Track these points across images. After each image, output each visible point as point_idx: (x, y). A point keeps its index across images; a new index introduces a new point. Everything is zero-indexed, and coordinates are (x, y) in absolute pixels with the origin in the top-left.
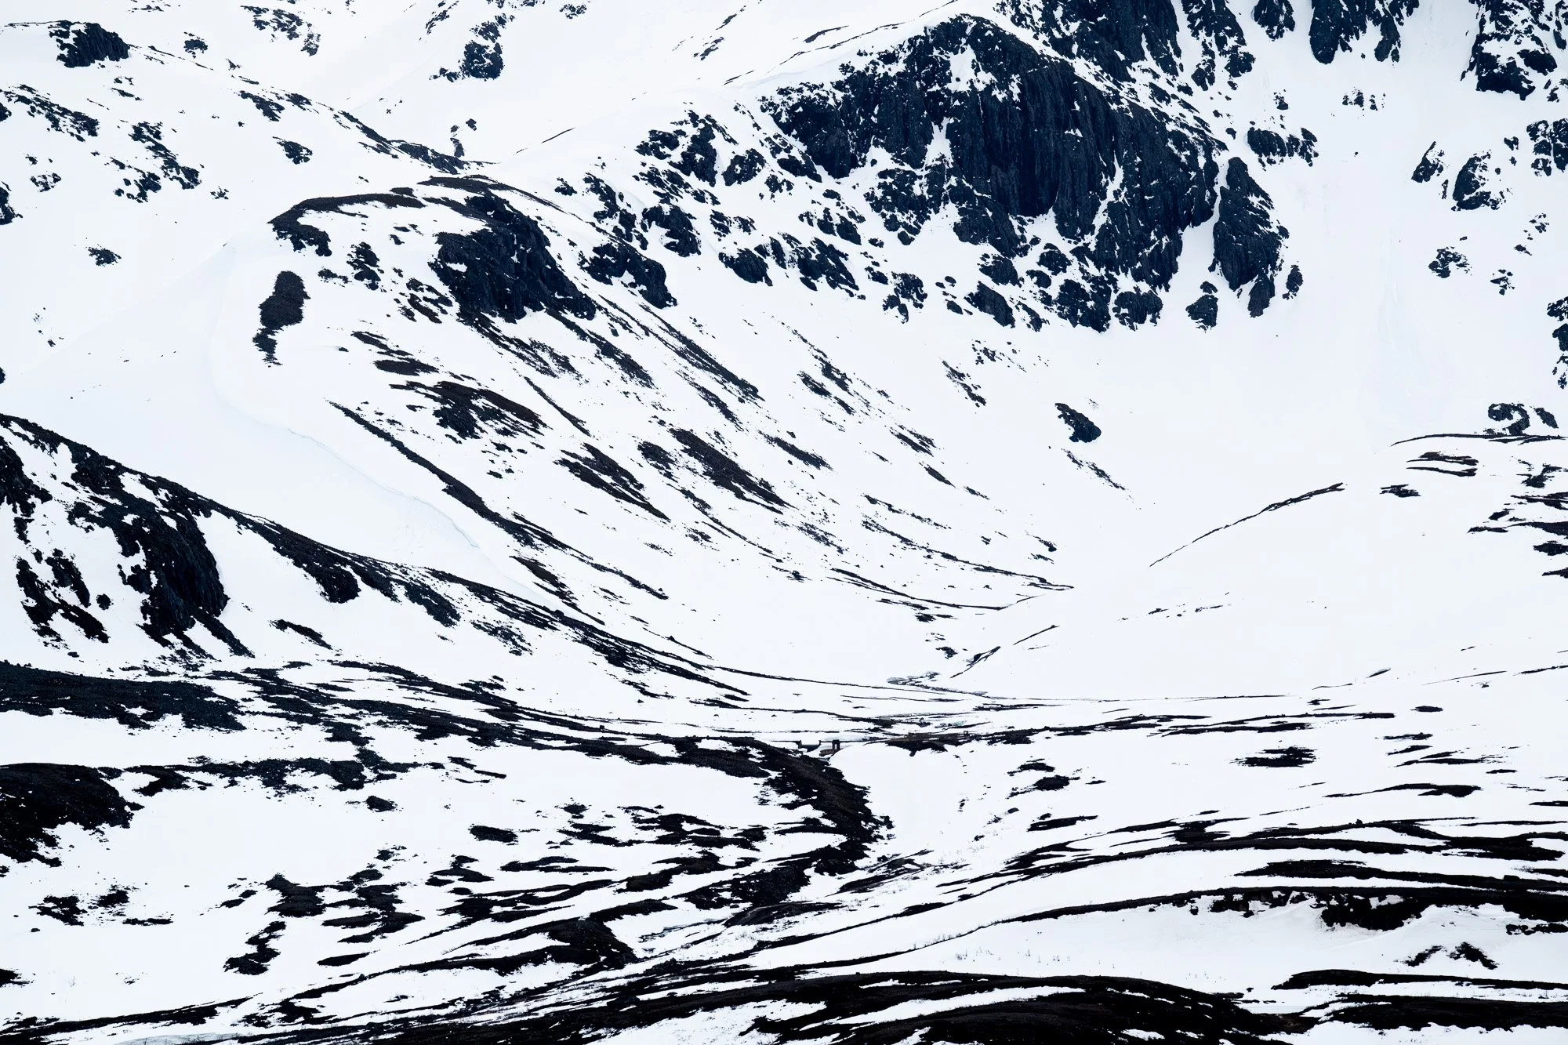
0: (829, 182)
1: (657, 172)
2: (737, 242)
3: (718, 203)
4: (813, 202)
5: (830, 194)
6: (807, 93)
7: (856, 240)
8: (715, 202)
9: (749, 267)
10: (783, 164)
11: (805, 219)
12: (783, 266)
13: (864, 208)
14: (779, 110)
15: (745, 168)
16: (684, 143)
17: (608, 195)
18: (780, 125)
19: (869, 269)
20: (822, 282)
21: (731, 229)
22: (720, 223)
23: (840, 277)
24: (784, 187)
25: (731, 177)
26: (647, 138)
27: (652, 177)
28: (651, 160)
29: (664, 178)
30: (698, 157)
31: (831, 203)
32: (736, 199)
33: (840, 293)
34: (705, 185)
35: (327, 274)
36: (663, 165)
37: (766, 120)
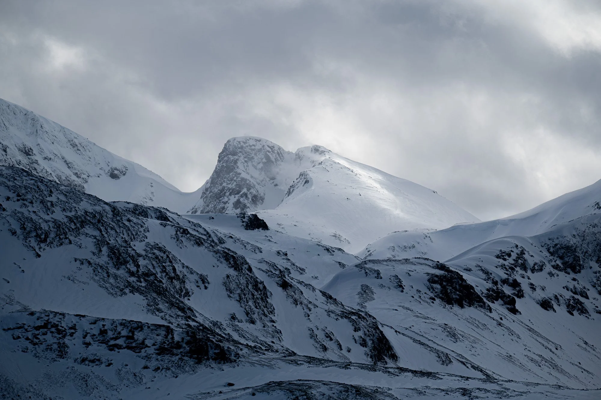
0: (573, 275)
1: (504, 265)
2: (540, 295)
3: (530, 279)
4: (568, 282)
5: (574, 279)
6: (561, 239)
7: (587, 298)
8: (529, 278)
9: (546, 305)
10: (553, 267)
11: (565, 288)
12: (559, 305)
13: (589, 286)
14: (549, 246)
15: (538, 268)
16: (514, 256)
17: (486, 272)
18: (550, 253)
19: (595, 309)
20: (575, 312)
21: (537, 289)
22: (533, 287)
23: (583, 311)
24: (555, 275)
25: (533, 271)
26: (498, 253)
27: (503, 266)
28: (501, 261)
29: (508, 268)
30: (520, 261)
31: (575, 283)
32: (537, 278)
33: (582, 317)
34: (524, 272)
35: (382, 286)
36: (506, 263)
37: (544, 250)
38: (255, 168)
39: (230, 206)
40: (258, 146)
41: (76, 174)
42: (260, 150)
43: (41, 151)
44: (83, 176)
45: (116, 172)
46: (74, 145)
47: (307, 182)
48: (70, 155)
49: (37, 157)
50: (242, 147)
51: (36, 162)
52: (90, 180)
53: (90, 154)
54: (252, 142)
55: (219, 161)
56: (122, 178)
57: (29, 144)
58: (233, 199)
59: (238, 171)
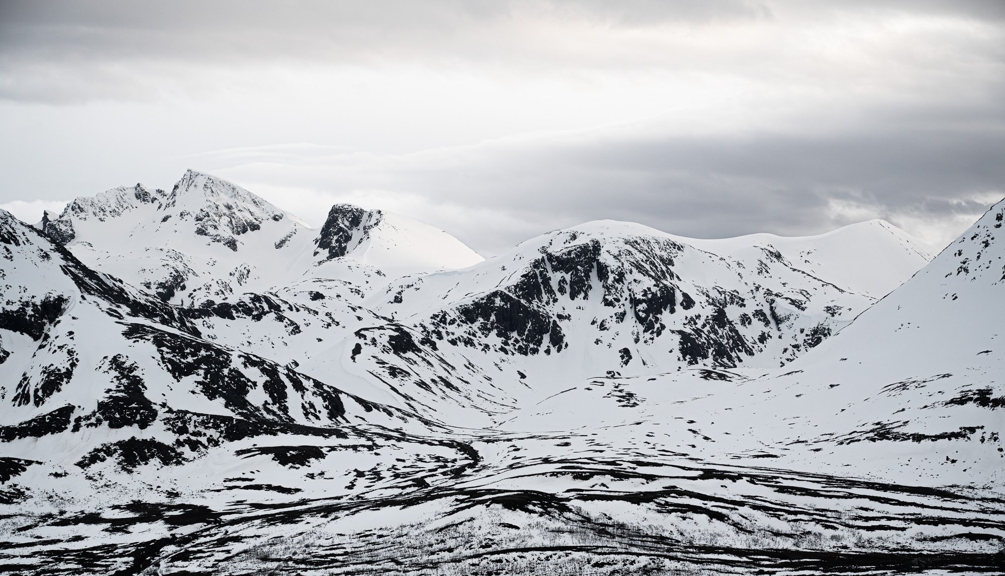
0: (470, 325)
2: (451, 337)
4: (467, 329)
5: (470, 327)
6: (465, 306)
7: (476, 337)
8: (446, 329)
9: (453, 342)
10: (460, 321)
11: (465, 332)
12: (461, 342)
13: (477, 330)
14: (460, 310)
15: (453, 322)
16: (440, 317)
17: (424, 327)
18: (460, 313)
19: (478, 343)
20: (469, 346)
21: (450, 335)
22: (448, 334)
23: (472, 344)
24: (461, 326)
25: (450, 324)
26: (432, 316)
27: (433, 324)
28: (433, 320)
29: (436, 324)
30: (443, 320)
31: (470, 329)
32: (451, 328)
33: (472, 348)
34: (444, 325)
35: (366, 344)
36: (436, 321)
37: (457, 312)
38: (347, 220)
39: (334, 241)
40: (350, 209)
41: (255, 219)
42: (350, 211)
43: (237, 206)
44: (259, 220)
45: (277, 217)
46: (255, 202)
47: (368, 238)
48: (253, 208)
49: (235, 210)
50: (341, 210)
51: (234, 213)
52: (263, 222)
53: (263, 207)
54: (346, 207)
55: (329, 216)
56: (280, 220)
57: (230, 203)
58: (336, 238)
59: (339, 223)
